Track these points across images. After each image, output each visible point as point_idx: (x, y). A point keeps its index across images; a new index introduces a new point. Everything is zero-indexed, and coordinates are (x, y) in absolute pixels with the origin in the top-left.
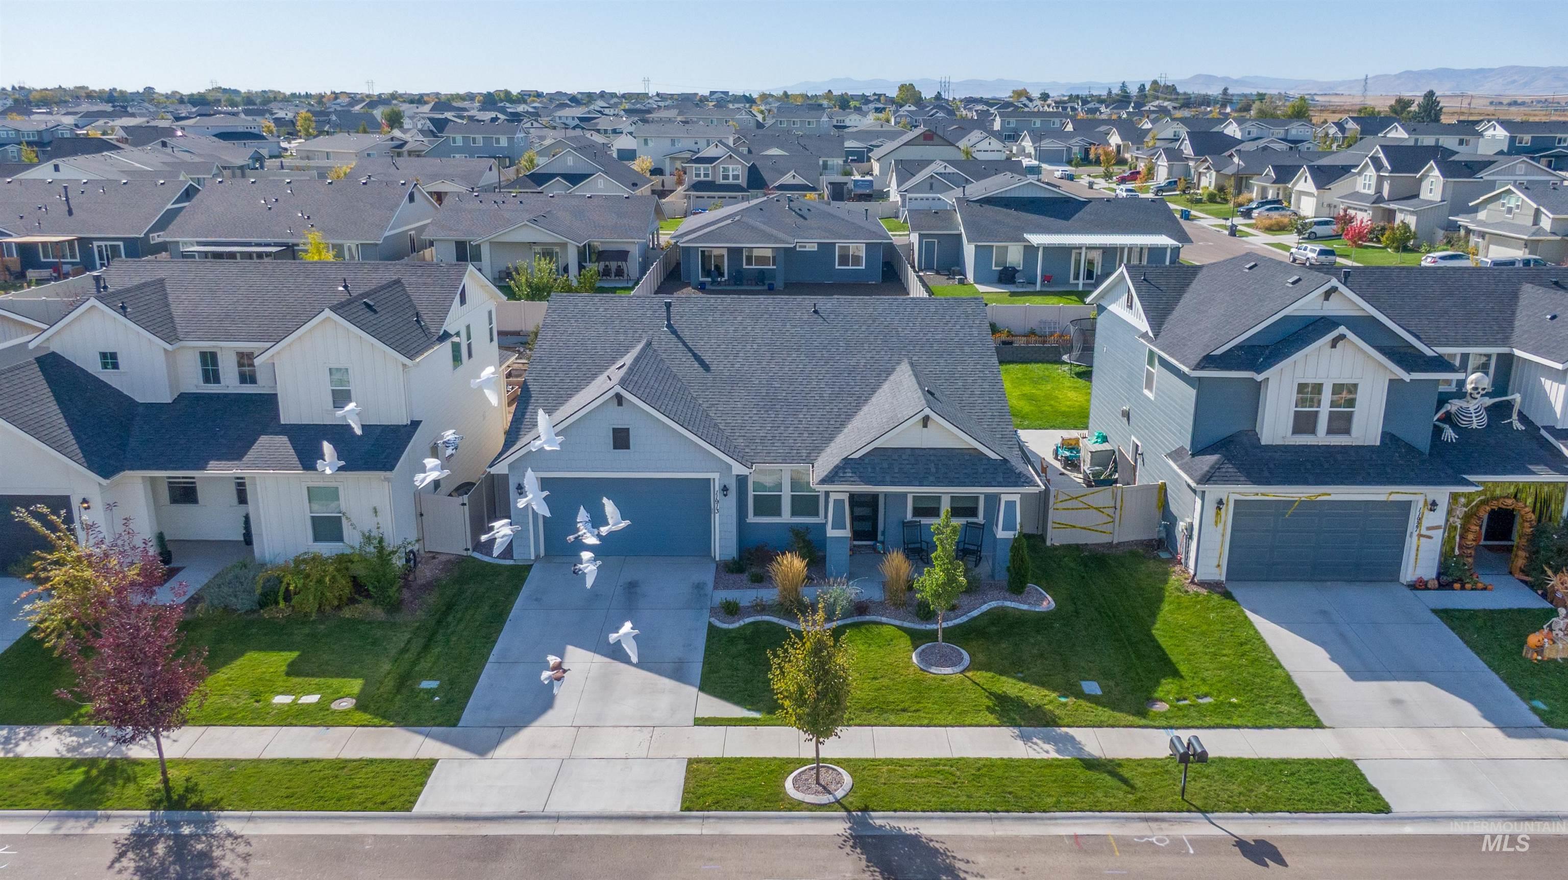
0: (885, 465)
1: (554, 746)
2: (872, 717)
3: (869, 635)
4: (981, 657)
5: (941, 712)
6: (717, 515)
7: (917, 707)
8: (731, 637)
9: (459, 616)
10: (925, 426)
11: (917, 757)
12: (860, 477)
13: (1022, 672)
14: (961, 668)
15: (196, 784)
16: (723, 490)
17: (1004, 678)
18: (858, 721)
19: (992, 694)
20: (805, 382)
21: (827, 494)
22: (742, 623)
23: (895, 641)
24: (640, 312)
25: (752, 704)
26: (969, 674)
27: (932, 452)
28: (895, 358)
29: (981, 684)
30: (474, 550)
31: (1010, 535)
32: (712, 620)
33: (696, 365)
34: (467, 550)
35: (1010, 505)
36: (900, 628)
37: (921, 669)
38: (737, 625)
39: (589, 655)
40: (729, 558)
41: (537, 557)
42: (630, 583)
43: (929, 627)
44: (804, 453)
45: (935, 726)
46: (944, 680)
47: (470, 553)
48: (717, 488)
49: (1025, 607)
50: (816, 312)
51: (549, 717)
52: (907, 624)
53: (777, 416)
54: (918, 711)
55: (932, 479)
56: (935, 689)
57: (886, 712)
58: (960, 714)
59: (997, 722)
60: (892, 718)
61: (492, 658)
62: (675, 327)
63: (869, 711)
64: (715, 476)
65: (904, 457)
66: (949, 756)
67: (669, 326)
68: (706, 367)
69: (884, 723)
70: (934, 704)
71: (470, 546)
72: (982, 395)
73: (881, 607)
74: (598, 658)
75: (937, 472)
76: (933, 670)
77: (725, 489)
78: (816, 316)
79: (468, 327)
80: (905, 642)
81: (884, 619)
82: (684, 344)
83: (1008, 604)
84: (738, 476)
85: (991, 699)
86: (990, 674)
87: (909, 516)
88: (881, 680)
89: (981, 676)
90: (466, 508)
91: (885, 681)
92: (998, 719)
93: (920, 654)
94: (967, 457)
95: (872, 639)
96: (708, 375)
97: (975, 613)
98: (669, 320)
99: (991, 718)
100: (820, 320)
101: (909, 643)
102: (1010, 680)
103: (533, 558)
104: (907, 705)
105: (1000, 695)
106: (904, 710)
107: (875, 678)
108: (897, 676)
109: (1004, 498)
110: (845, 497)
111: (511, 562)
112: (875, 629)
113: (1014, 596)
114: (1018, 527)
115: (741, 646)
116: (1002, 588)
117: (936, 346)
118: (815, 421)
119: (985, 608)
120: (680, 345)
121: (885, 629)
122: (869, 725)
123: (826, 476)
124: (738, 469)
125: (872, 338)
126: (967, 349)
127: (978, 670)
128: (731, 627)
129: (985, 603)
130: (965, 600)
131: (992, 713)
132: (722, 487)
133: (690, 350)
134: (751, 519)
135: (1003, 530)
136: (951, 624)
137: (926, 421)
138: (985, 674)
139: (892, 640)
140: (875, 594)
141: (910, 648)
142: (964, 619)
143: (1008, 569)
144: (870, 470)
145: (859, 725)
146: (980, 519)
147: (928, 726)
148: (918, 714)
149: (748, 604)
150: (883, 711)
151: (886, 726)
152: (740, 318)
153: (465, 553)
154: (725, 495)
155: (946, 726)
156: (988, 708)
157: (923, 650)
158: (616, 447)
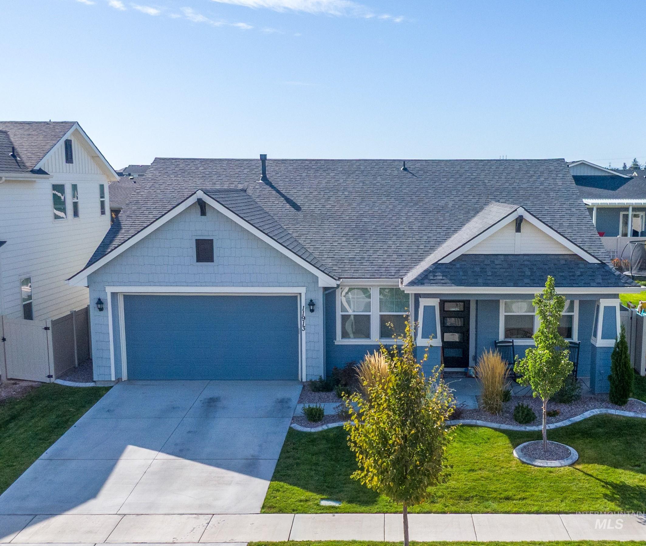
0: (478, 269)
1: (90, 532)
2: (471, 506)
3: (464, 435)
4: (590, 453)
5: (552, 499)
6: (304, 333)
7: (523, 495)
8: (312, 439)
9: (21, 423)
10: (518, 230)
11: (528, 540)
12: (451, 280)
13: (639, 466)
14: (570, 461)
16: (310, 305)
17: (620, 471)
18: (454, 508)
19: (606, 484)
20: (394, 218)
21: (417, 296)
22: (325, 427)
23: (492, 440)
24: (239, 170)
25: (331, 494)
26: (578, 467)
27: (525, 257)
28: (483, 200)
29: (595, 475)
30: (58, 378)
31: (611, 343)
32: (292, 426)
33: (288, 206)
34: (51, 376)
35: (610, 310)
36: (496, 429)
37: (523, 463)
38: (320, 429)
39: (153, 453)
40: (315, 378)
41: (119, 380)
42: (211, 399)
43: (529, 428)
44: (393, 270)
45: (546, 513)
46: (551, 472)
47: (53, 380)
48: (303, 304)
49: (631, 414)
50: (405, 169)
51: (92, 505)
52: (504, 427)
53: (366, 242)
54: (524, 499)
55: (526, 281)
56: (541, 480)
57: (487, 500)
58: (575, 501)
59: (619, 509)
60: (495, 506)
61: (44, 456)
62: (270, 180)
63: (467, 499)
64: (302, 290)
65: (497, 262)
66: (568, 539)
67: (264, 179)
68: (297, 208)
69: (486, 510)
70: (542, 492)
71: (52, 373)
72: (570, 226)
73: (476, 413)
74: (162, 456)
75: (532, 275)
76: (538, 463)
77: (311, 304)
78: (405, 172)
79: (75, 187)
80: (504, 441)
81: (479, 422)
82: (278, 192)
83: (612, 411)
84: (325, 289)
85: (607, 488)
86: (605, 467)
87: (501, 337)
88: (480, 472)
89: (595, 469)
90: (50, 332)
91: (485, 473)
92: (619, 506)
93: (522, 450)
94: (563, 262)
95: (467, 438)
96: (300, 214)
97: (578, 418)
98: (264, 173)
99: (612, 505)
100: (410, 175)
101: (508, 441)
102: (627, 472)
103: (113, 379)
104: (510, 494)
105: (616, 484)
106: (507, 498)
107: (473, 470)
108: (497, 468)
109: (604, 303)
110: (435, 302)
111: (91, 385)
112: (472, 431)
113: (617, 406)
114: (619, 330)
115: (323, 445)
116: (603, 401)
117: (521, 192)
118: (404, 246)
119: (588, 414)
120: (274, 192)
121: (481, 430)
122: (467, 513)
123: (416, 279)
124: (325, 281)
125: (459, 187)
127: (589, 463)
128: (313, 430)
129: (587, 411)
130: (563, 408)
131: (612, 501)
132: (308, 301)
133: (283, 196)
134: (339, 341)
135: (603, 338)
136: (552, 426)
137: (519, 223)
138: (597, 466)
139: (489, 439)
140: (471, 404)
141: (510, 445)
142: (566, 423)
143: (610, 378)
144: (461, 273)
145: (456, 513)
146: (575, 338)
147: (537, 513)
148: (524, 502)
149: (333, 413)
150: (483, 499)
151: (487, 513)
152: (332, 174)
153: (47, 380)
154: (312, 311)
155: (559, 513)
156: (605, 496)
157: (525, 447)
158: (199, 259)
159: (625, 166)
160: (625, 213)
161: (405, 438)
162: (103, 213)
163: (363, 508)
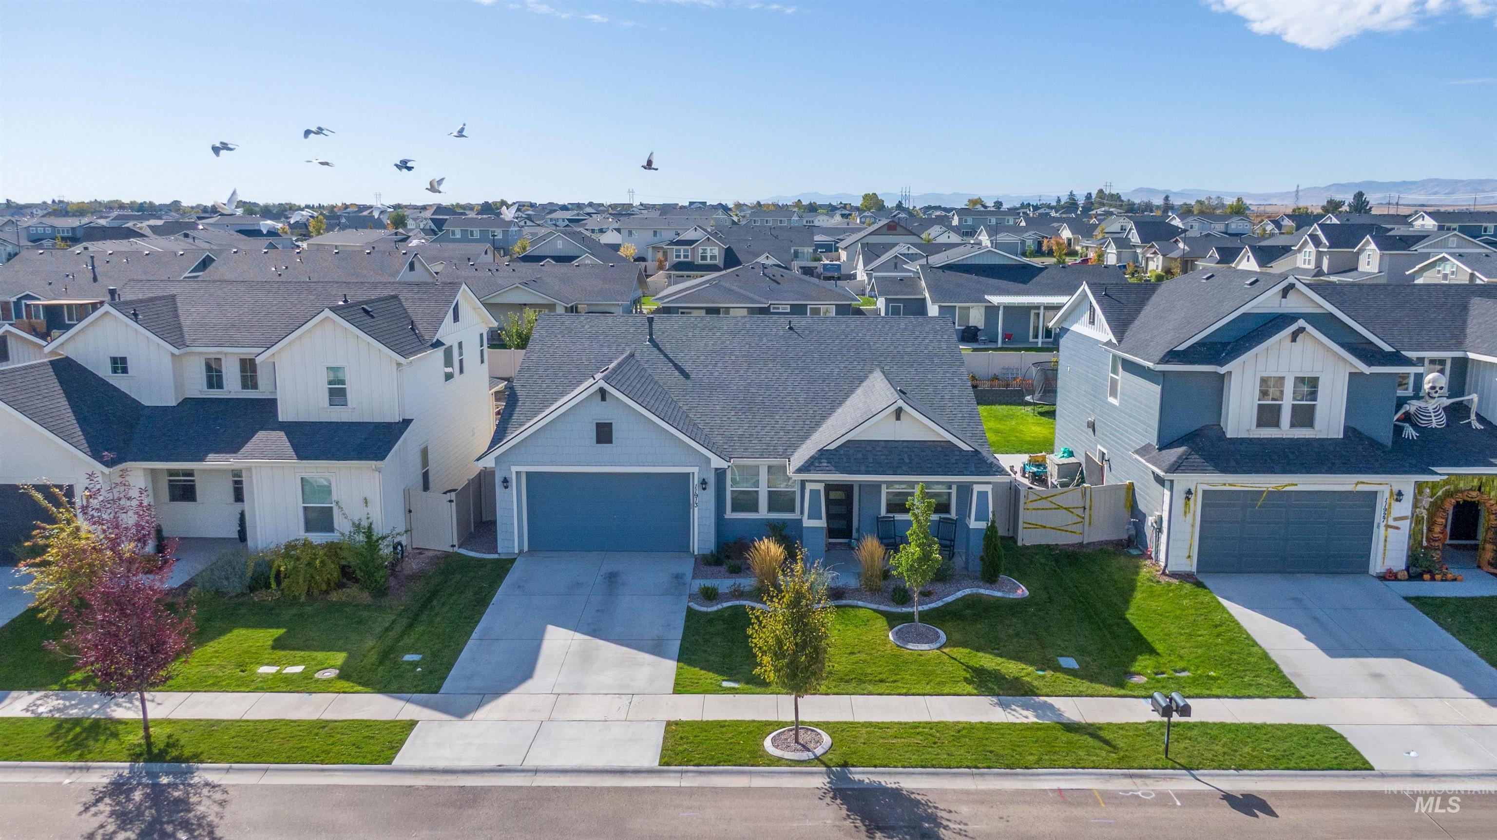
0: (860, 456)
1: (534, 710)
2: (850, 687)
3: (846, 616)
4: (957, 636)
5: (919, 682)
6: (696, 509)
7: (894, 678)
8: (712, 619)
9: (443, 600)
10: (898, 418)
11: (896, 720)
12: (835, 467)
13: (998, 649)
14: (938, 645)
15: (178, 740)
16: (702, 484)
17: (980, 654)
18: (836, 690)
19: (968, 667)
20: (780, 388)
21: (803, 483)
22: (720, 607)
23: (871, 622)
24: (624, 328)
25: (730, 675)
26: (946, 650)
27: (905, 444)
28: (867, 368)
29: (958, 658)
30: (459, 547)
31: (982, 525)
32: (690, 604)
33: (677, 373)
34: (453, 546)
35: (983, 495)
36: (875, 611)
37: (898, 646)
38: (715, 608)
39: (570, 633)
40: (707, 552)
41: (521, 552)
42: (611, 573)
43: (905, 610)
44: (780, 449)
45: (913, 695)
46: (921, 655)
47: (456, 549)
48: (696, 482)
49: (999, 594)
50: (791, 328)
51: (529, 686)
52: (882, 608)
53: (754, 417)
54: (895, 681)
55: (905, 468)
56: (911, 663)
57: (864, 683)
58: (939, 684)
59: (975, 691)
60: (870, 688)
61: (474, 635)
62: (657, 341)
63: (847, 681)
64: (695, 470)
65: (878, 449)
66: (928, 719)
67: (651, 340)
68: (686, 376)
69: (862, 692)
70: (911, 675)
71: (456, 543)
72: (951, 399)
73: (857, 593)
74: (578, 636)
75: (910, 463)
76: (910, 646)
77: (704, 483)
78: (791, 332)
79: (460, 344)
80: (881, 623)
81: (860, 603)
82: (666, 356)
83: (982, 591)
84: (716, 469)
85: (968, 672)
86: (968, 650)
87: (883, 512)
88: (859, 655)
89: (960, 652)
90: (454, 504)
91: (863, 656)
92: (976, 689)
93: (897, 633)
94: (940, 449)
95: (849, 620)
96: (688, 382)
97: (950, 599)
98: (651, 334)
99: (970, 688)
100: (796, 336)
101: (885, 623)
102: (987, 655)
103: (516, 551)
104: (884, 676)
105: (977, 668)
106: (882, 681)
107: (852, 653)
108: (874, 651)
109: (977, 488)
110: (821, 487)
111: (496, 556)
112: (852, 612)
113: (988, 585)
114: (991, 515)
115: (720, 626)
116: (976, 578)
117: (906, 358)
118: (791, 422)
119: (959, 594)
120: (662, 357)
121: (862, 611)
122: (847, 694)
123: (803, 466)
124: (717, 462)
125: (845, 351)
126: (936, 360)
127: (954, 646)
128: (710, 610)
129: (959, 590)
130: (939, 587)
131: (969, 684)
132: (701, 481)
133: (671, 361)
134: (729, 514)
135: (976, 520)
136: (926, 607)
137: (898, 413)
138: (961, 650)
139: (868, 621)
140: (853, 582)
141: (887, 627)
142: (940, 603)
143: (982, 559)
144: (845, 460)
145: (837, 694)
146: (953, 515)
147: (906, 694)
148: (895, 684)
149: (727, 591)
150: (861, 682)
151: (864, 694)
152: (718, 334)
153: (451, 550)
154: (704, 489)
155: (924, 695)
156: (966, 679)
157: (899, 630)
158: (599, 441)
159: (1059, 200)
160: (1036, 311)
161: (796, 644)
162: (482, 362)
163: (759, 690)
